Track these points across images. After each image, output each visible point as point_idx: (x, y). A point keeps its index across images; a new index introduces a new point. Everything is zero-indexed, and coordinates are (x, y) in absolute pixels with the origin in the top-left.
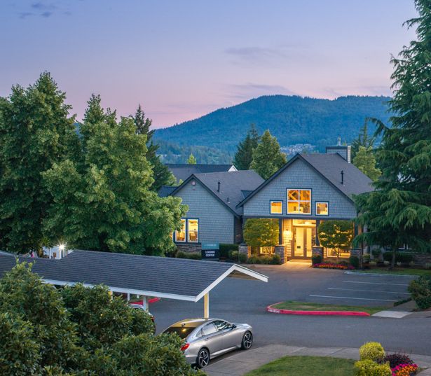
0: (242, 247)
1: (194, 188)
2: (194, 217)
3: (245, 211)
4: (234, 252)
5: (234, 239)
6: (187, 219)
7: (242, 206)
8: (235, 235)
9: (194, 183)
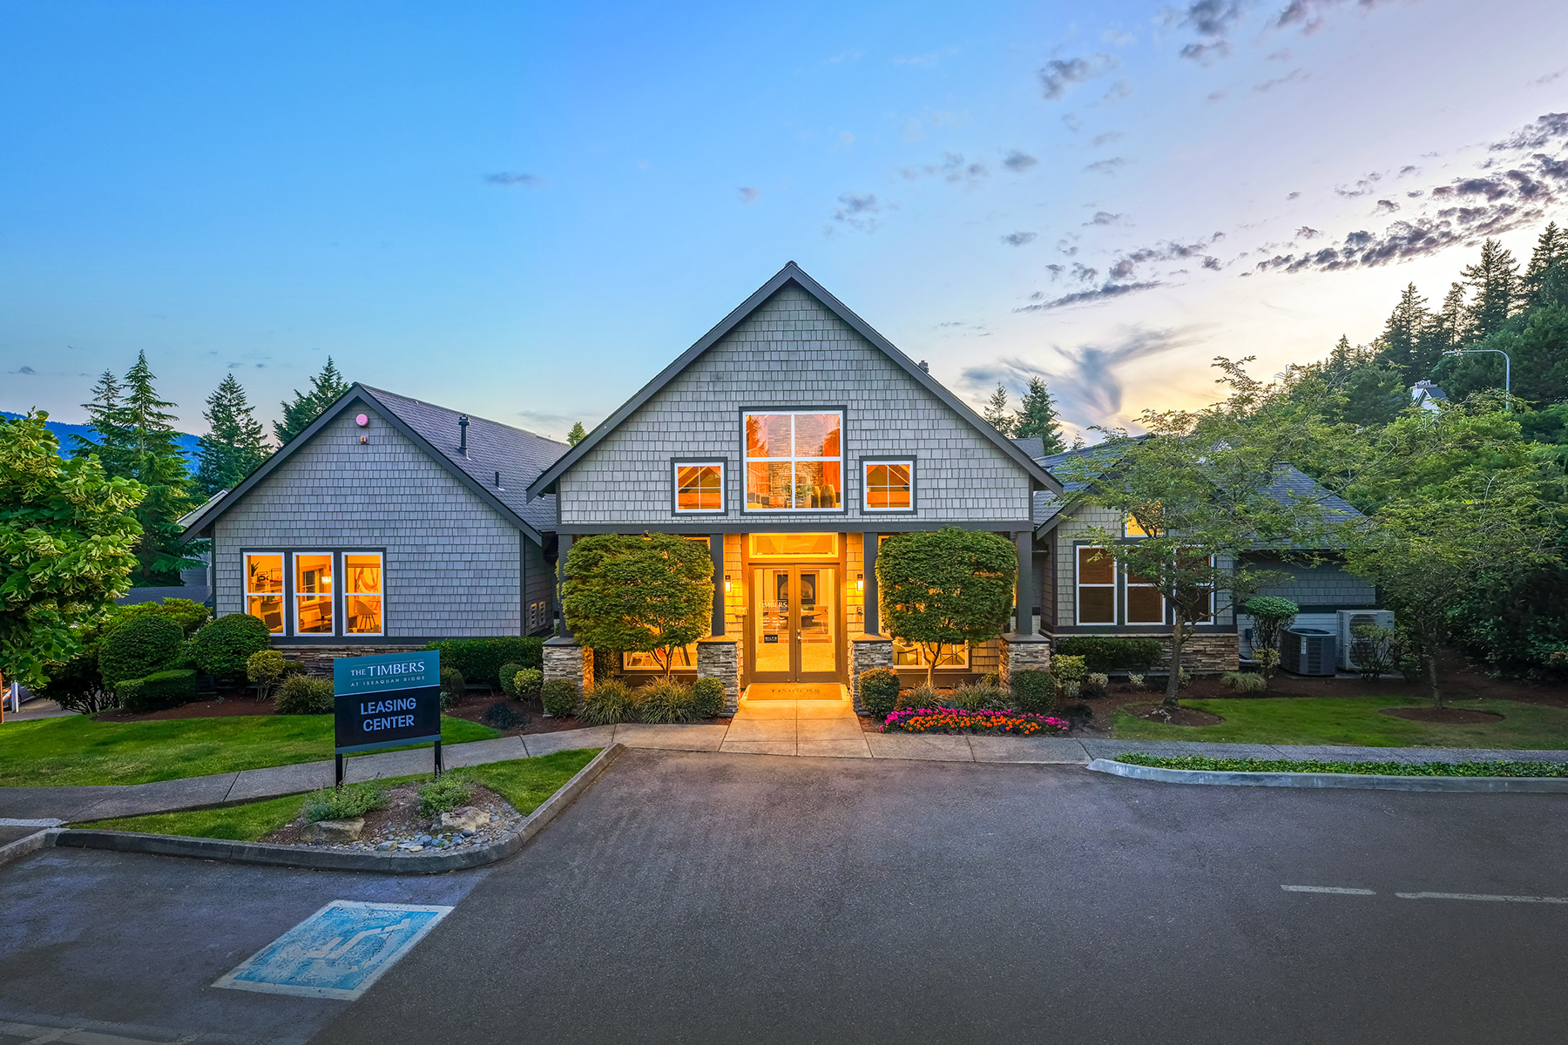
0: (558, 654)
1: (364, 436)
2: (366, 542)
3: (565, 506)
4: (524, 676)
5: (524, 619)
6: (338, 552)
7: (553, 488)
8: (524, 604)
9: (361, 419)
